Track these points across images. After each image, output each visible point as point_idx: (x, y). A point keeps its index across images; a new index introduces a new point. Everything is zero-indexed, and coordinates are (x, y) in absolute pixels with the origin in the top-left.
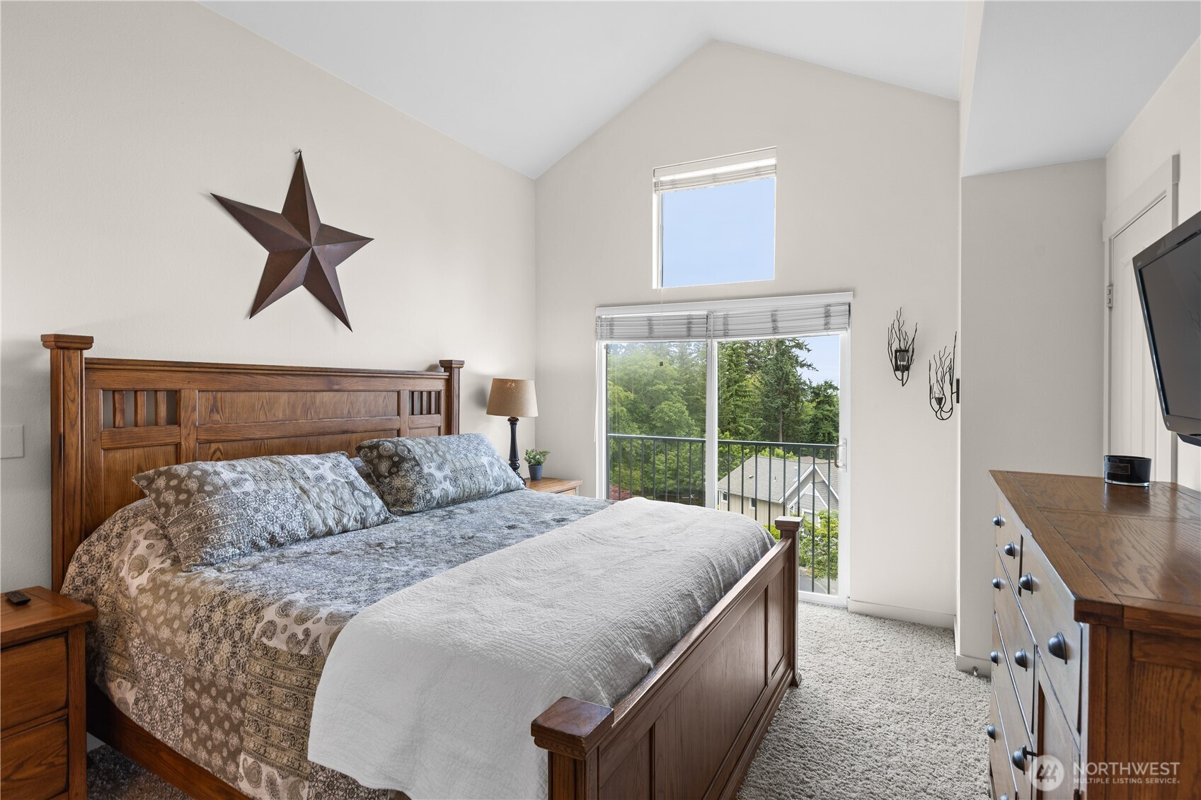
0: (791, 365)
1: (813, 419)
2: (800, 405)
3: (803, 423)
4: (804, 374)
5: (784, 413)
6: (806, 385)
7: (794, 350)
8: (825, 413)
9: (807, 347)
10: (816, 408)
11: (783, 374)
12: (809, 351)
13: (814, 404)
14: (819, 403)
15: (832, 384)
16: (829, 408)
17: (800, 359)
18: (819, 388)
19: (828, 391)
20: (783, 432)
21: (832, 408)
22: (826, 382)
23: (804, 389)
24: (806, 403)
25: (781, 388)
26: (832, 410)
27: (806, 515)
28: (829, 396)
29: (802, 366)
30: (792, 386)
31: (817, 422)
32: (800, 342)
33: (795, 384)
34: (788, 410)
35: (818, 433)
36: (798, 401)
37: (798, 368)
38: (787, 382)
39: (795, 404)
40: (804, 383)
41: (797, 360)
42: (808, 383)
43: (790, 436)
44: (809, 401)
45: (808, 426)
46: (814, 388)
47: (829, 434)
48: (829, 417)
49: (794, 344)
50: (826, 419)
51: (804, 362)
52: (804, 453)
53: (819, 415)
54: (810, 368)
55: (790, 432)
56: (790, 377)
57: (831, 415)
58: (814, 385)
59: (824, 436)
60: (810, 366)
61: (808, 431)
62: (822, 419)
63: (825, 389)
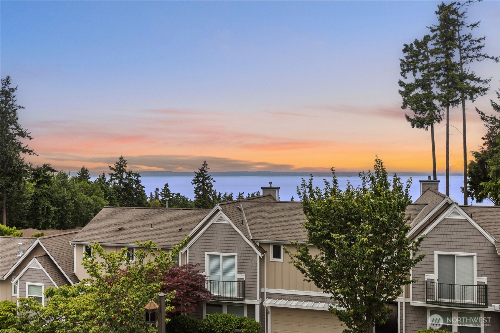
0: (15, 150)
1: (33, 196)
2: (22, 185)
3: (25, 200)
4: (26, 158)
5: (7, 192)
6: (27, 167)
7: (17, 137)
8: (44, 190)
9: (29, 135)
10: (36, 186)
11: (7, 158)
12: (31, 138)
13: (35, 184)
14: (38, 183)
15: (50, 167)
16: (47, 187)
17: (23, 146)
18: (39, 170)
19: (47, 172)
20: (6, 209)
21: (50, 187)
22: (45, 166)
23: (26, 171)
24: (28, 183)
25: (5, 170)
26: (50, 188)
27: (31, 288)
28: (48, 177)
29: (24, 151)
30: (16, 169)
31: (37, 199)
32: (23, 130)
33: (18, 167)
34: (11, 189)
35: (38, 208)
36: (21, 181)
37: (21, 153)
38: (11, 164)
39: (18, 184)
40: (26, 166)
41: (20, 146)
42: (29, 166)
43: (12, 212)
44: (30, 181)
45: (29, 203)
46: (34, 170)
47: (48, 208)
48: (47, 194)
49: (17, 132)
50: (45, 196)
51: (27, 148)
52: (25, 225)
53: (39, 193)
54: (32, 153)
55: (13, 208)
56: (14, 161)
57: (49, 192)
58: (34, 167)
59: (43, 210)
60: (31, 151)
61: (29, 207)
62: (41, 196)
63: (44, 171)
